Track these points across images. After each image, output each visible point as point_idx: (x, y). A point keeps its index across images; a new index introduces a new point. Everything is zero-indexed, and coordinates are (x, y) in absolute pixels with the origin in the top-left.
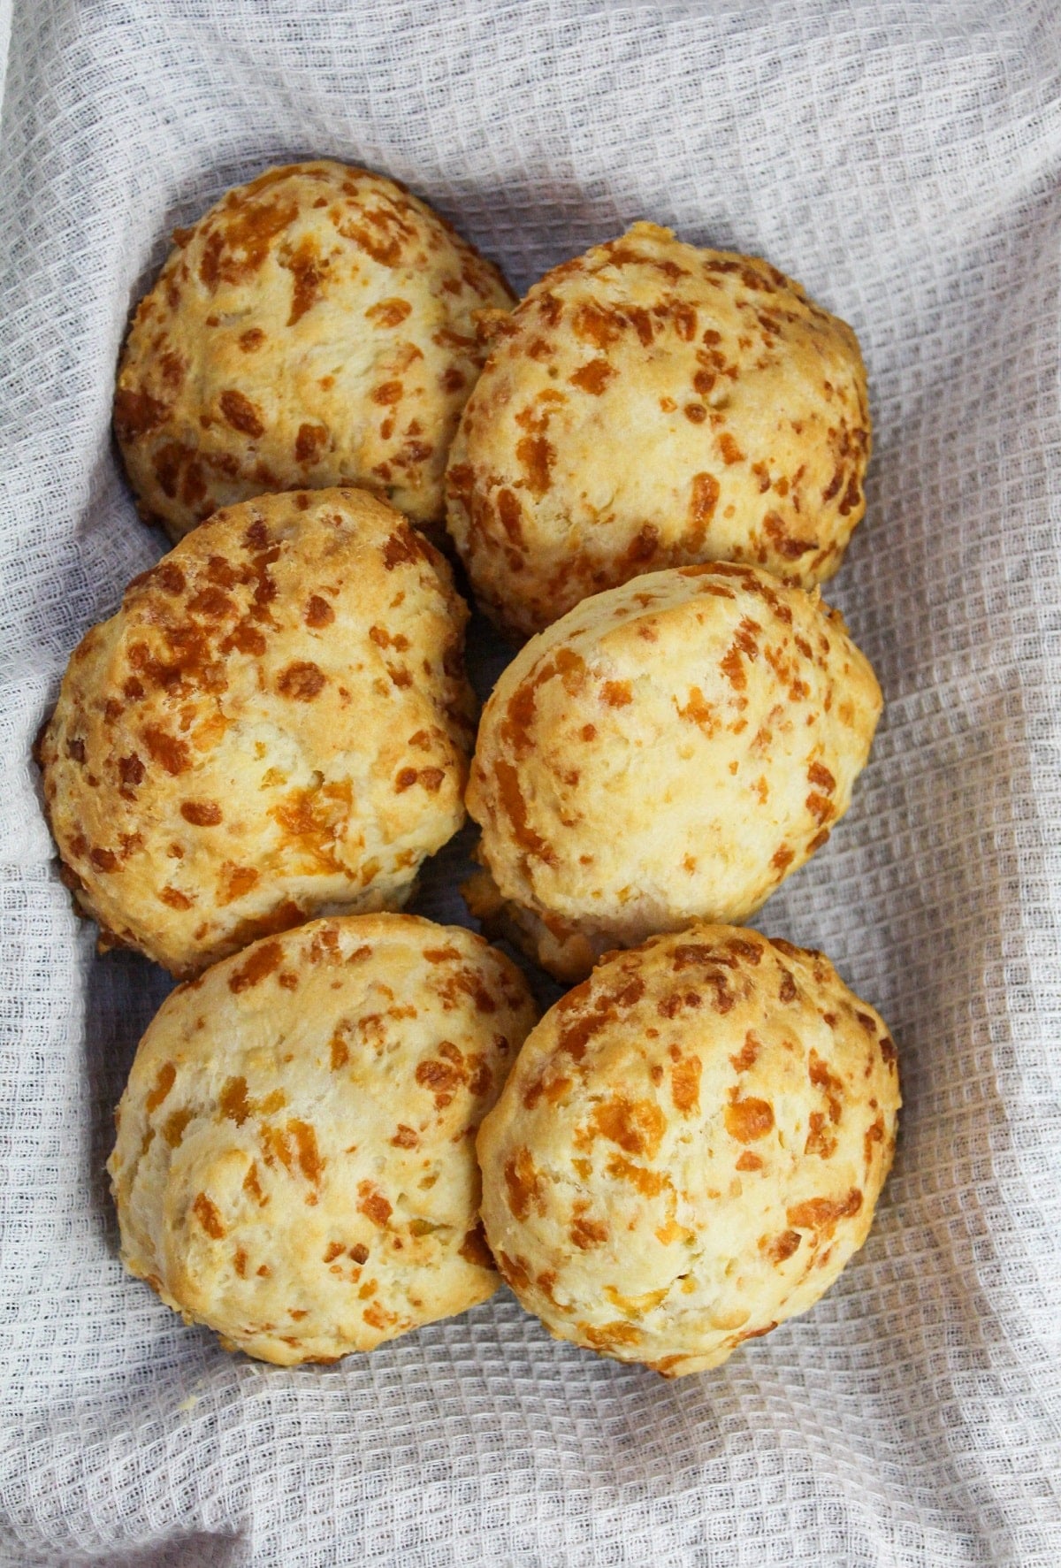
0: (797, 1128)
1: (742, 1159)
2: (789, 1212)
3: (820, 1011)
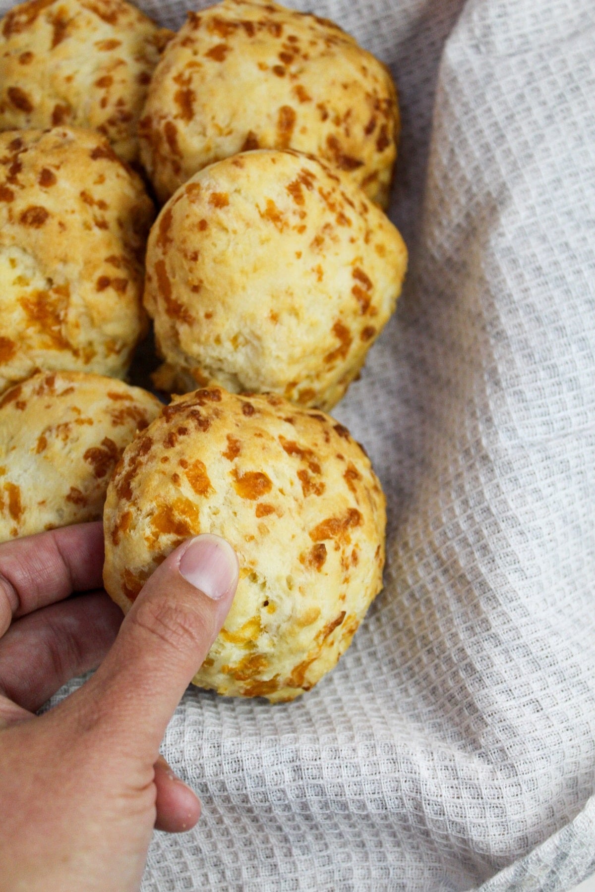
0: (292, 484)
1: (258, 510)
2: (311, 534)
3: (280, 418)
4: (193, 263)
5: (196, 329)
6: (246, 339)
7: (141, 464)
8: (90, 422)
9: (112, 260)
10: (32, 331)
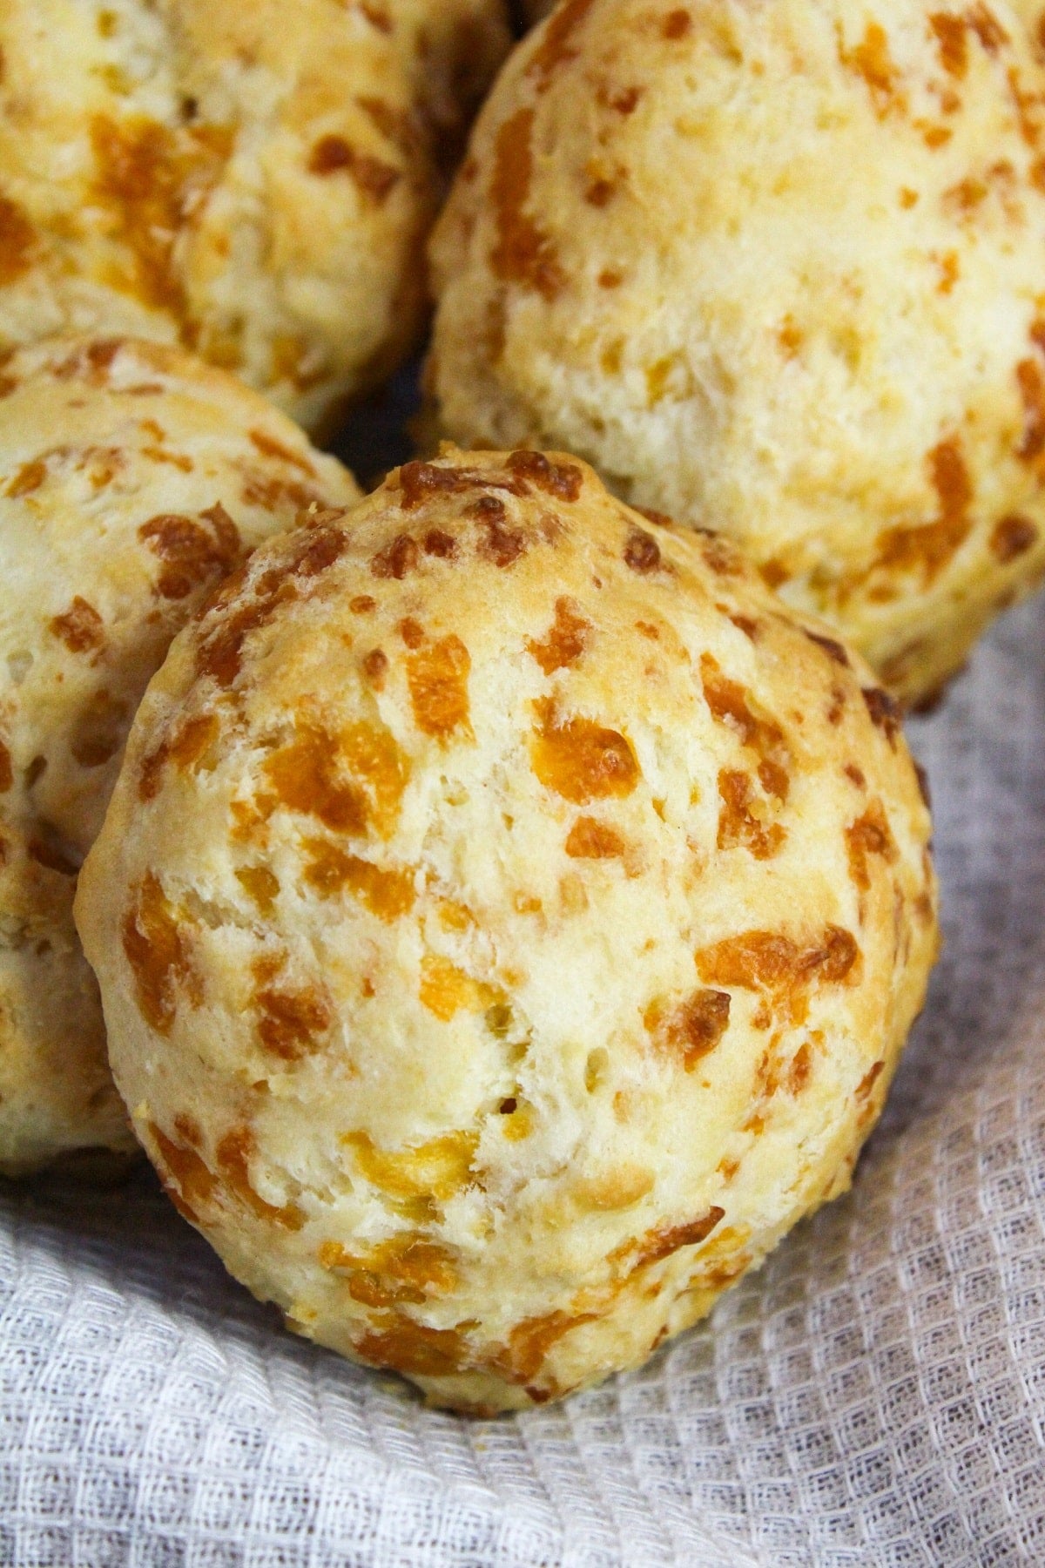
0: (694, 798)
1: (576, 832)
2: (700, 957)
3: (722, 609)
4: (615, 118)
5: (562, 310)
6: (691, 378)
7: (291, 594)
8: (185, 465)
9: (374, 109)
10: (95, 218)
